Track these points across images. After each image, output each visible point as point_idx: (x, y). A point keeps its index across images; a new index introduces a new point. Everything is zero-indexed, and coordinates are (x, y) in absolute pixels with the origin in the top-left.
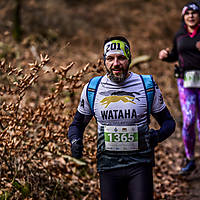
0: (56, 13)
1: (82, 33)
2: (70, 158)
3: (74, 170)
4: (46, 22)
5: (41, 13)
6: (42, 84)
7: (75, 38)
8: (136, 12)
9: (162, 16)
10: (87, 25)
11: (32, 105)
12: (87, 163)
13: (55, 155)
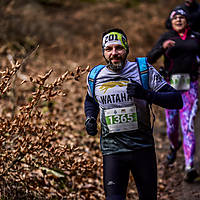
0: (34, 20)
1: (61, 41)
2: (48, 170)
3: (52, 182)
4: (24, 29)
5: (18, 20)
6: (19, 94)
7: (54, 46)
8: (116, 19)
9: (143, 23)
10: (66, 33)
11: (9, 115)
12: (66, 175)
13: (32, 167)
